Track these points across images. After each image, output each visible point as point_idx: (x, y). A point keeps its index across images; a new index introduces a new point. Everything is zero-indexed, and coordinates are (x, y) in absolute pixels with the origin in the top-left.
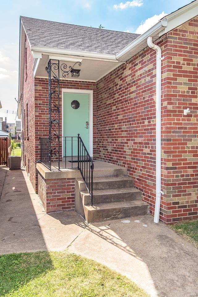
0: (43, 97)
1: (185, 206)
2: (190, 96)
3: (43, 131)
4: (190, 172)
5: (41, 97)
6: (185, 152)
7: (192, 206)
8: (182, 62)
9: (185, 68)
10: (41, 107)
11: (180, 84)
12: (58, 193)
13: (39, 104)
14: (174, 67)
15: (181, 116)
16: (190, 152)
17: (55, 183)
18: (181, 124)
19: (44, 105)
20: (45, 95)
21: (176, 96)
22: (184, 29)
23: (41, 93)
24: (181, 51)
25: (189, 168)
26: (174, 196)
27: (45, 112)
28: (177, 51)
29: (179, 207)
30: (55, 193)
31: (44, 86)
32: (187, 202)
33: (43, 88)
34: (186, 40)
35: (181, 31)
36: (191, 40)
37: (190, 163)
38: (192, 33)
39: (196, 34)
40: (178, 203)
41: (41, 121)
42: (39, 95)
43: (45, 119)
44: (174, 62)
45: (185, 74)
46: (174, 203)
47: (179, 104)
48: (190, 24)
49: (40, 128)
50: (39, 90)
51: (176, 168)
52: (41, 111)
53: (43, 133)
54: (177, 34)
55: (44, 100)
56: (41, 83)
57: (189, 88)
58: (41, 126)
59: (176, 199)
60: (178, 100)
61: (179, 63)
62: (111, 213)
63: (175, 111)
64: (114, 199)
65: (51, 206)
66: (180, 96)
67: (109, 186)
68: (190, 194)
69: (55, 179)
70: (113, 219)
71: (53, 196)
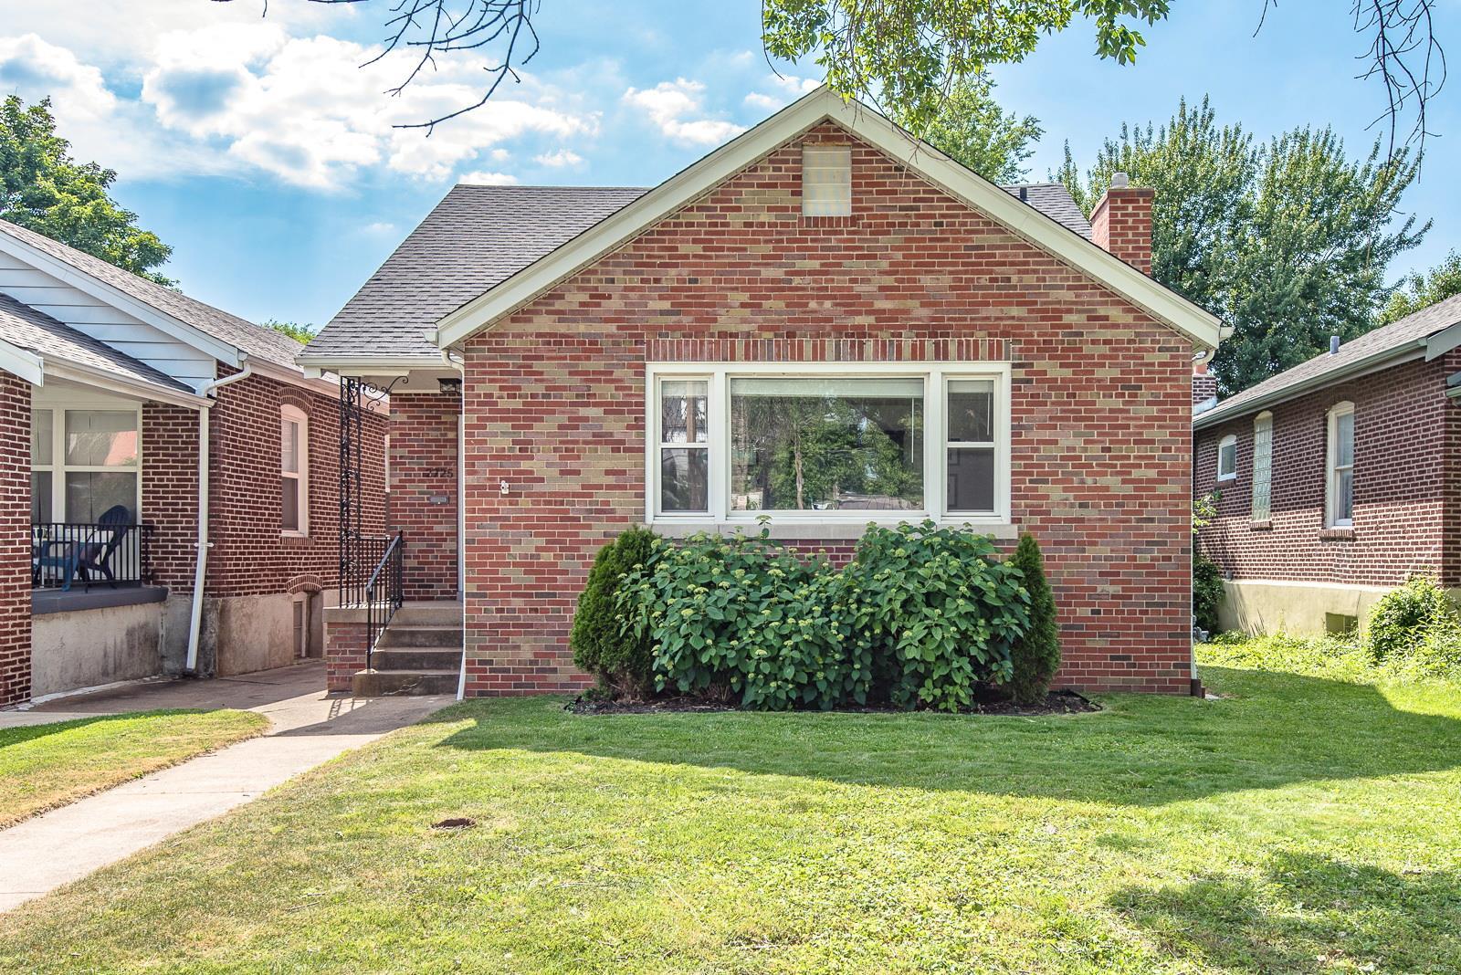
0: (409, 440)
1: (507, 670)
2: (516, 457)
3: (410, 523)
4: (518, 603)
5: (405, 441)
6: (508, 564)
7: (524, 670)
8: (496, 393)
9: (506, 403)
10: (404, 463)
11: (495, 435)
12: (351, 652)
13: (401, 457)
14: (479, 404)
15: (496, 495)
16: (515, 564)
17: (345, 632)
18: (497, 511)
19: (412, 458)
20: (415, 435)
21: (484, 458)
22: (502, 331)
23: (405, 429)
24: (495, 373)
25: (515, 595)
26: (480, 648)
27: (415, 475)
28: (485, 373)
29: (492, 670)
30: (344, 652)
31: (414, 412)
32: (510, 662)
33: (409, 417)
34: (506, 350)
35: (492, 335)
36: (515, 350)
37: (519, 587)
38: (520, 336)
39: (527, 336)
40: (491, 662)
41: (405, 499)
42: (401, 435)
43: (414, 493)
44: (479, 396)
45: (505, 416)
46: (481, 662)
47: (492, 472)
48: (514, 320)
49: (401, 516)
50: (401, 423)
51: (484, 595)
52: (406, 475)
53: (410, 528)
54: (485, 343)
55: (413, 446)
56: (405, 406)
57: (515, 442)
58: (405, 511)
59: (487, 655)
60: (490, 465)
61: (491, 396)
62: (397, 683)
63: (484, 487)
64: (428, 663)
65: (337, 679)
66: (493, 457)
67: (440, 639)
68: (518, 647)
69: (345, 624)
70: (402, 694)
71: (341, 659)
